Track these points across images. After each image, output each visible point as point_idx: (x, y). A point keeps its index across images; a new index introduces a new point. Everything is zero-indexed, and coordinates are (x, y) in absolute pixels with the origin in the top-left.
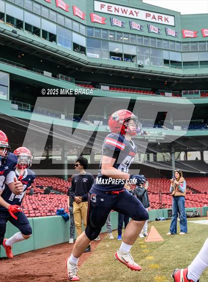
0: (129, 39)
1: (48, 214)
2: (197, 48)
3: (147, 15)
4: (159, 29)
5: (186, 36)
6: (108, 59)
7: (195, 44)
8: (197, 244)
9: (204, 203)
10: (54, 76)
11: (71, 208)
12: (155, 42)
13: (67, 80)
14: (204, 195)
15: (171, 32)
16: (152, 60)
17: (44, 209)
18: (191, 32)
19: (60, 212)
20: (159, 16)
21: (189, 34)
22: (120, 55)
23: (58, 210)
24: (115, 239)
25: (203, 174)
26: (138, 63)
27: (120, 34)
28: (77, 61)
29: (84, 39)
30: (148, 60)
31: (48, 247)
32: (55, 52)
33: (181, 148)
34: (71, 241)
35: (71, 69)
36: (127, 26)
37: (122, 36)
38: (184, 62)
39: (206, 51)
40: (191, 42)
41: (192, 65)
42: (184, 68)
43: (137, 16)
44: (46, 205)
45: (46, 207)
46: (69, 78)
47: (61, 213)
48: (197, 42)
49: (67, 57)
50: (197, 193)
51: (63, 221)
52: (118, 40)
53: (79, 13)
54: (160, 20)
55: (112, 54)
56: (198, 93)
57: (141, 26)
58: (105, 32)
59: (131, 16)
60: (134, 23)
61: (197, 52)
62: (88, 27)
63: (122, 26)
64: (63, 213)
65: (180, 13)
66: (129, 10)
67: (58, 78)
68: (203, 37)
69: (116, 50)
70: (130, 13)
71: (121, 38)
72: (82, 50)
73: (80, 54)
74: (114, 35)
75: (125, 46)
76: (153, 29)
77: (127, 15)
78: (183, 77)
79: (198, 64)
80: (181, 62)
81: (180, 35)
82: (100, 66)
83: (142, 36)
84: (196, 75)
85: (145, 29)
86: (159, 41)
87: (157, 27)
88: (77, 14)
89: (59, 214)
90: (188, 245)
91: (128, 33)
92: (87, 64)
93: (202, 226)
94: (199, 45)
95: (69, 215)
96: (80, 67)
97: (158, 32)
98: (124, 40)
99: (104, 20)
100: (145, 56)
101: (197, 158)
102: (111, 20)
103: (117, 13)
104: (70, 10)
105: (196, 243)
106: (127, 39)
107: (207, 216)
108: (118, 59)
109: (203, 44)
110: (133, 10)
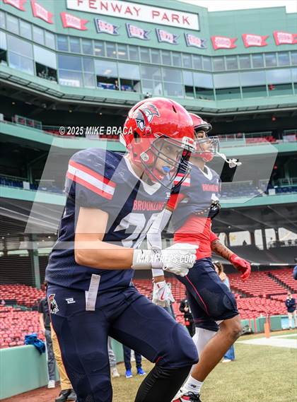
0: (126, 55)
1: (11, 344)
2: (237, 66)
3: (155, 14)
4: (174, 37)
5: (219, 46)
6: (94, 87)
7: (234, 59)
8: (250, 376)
9: (260, 312)
10: (8, 119)
11: (48, 332)
12: (169, 57)
13: (29, 124)
14: (259, 299)
15: (195, 41)
16: (166, 87)
17: (5, 336)
18: (225, 39)
19: (31, 338)
20: (173, 15)
21: (223, 42)
22: (112, 80)
23: (27, 337)
24: (121, 376)
25: (256, 267)
26: (144, 93)
27: (111, 46)
28: (44, 92)
29: (54, 55)
30: (160, 87)
31: (14, 397)
32: (7, 79)
33: (219, 228)
34: (51, 384)
35: (34, 107)
36: (122, 32)
37: (115, 50)
38: (216, 89)
39: (251, 70)
40: (228, 56)
41: (230, 93)
42: (217, 99)
43: (138, 15)
44: (7, 329)
45: (7, 332)
46: (33, 121)
47: (31, 340)
48: (235, 56)
49: (26, 86)
50: (247, 297)
51: (37, 353)
52: (108, 55)
53: (42, 12)
54: (175, 21)
55: (101, 79)
56: (241, 137)
57: (145, 32)
58: (87, 43)
59: (128, 16)
60: (134, 27)
61: (238, 71)
62: (59, 35)
63: (114, 32)
64: (35, 341)
65: (207, 9)
66: (125, 5)
67: (15, 122)
68: (246, 48)
69: (107, 73)
70: (127, 11)
71: (114, 53)
72: (52, 74)
73: (49, 81)
74: (102, 48)
75: (121, 65)
76: (166, 36)
77: (122, 15)
78: (217, 112)
79: (240, 92)
80: (212, 90)
81: (208, 45)
82: (82, 100)
83: (148, 48)
84: (237, 110)
85: (152, 36)
86: (176, 55)
87: (170, 32)
88: (39, 14)
89: (29, 343)
90: (236, 378)
91: (125, 45)
92: (61, 98)
93: (257, 347)
94: (241, 61)
95: (45, 343)
96: (50, 102)
97: (174, 41)
98: (120, 56)
99: (83, 23)
100: (154, 80)
101: (244, 243)
102: (96, 23)
103: (104, 12)
104: (27, 7)
105: (248, 374)
106: (123, 54)
107: (264, 332)
108: (111, 88)
109: (246, 58)
110: (131, 6)
